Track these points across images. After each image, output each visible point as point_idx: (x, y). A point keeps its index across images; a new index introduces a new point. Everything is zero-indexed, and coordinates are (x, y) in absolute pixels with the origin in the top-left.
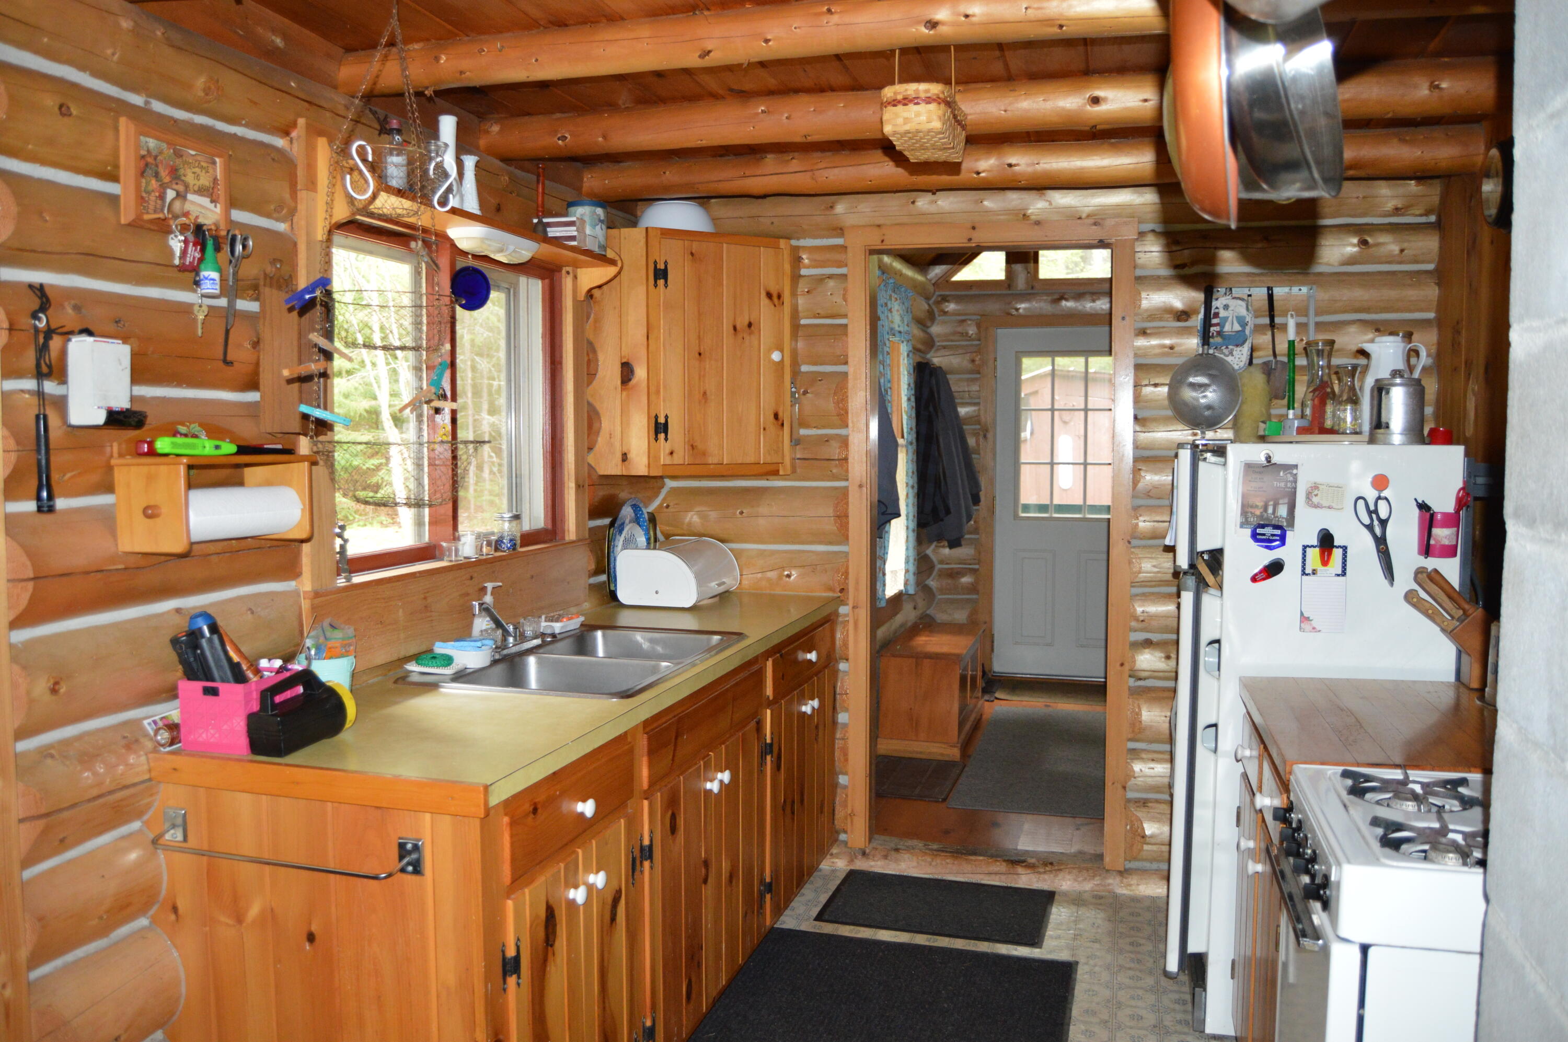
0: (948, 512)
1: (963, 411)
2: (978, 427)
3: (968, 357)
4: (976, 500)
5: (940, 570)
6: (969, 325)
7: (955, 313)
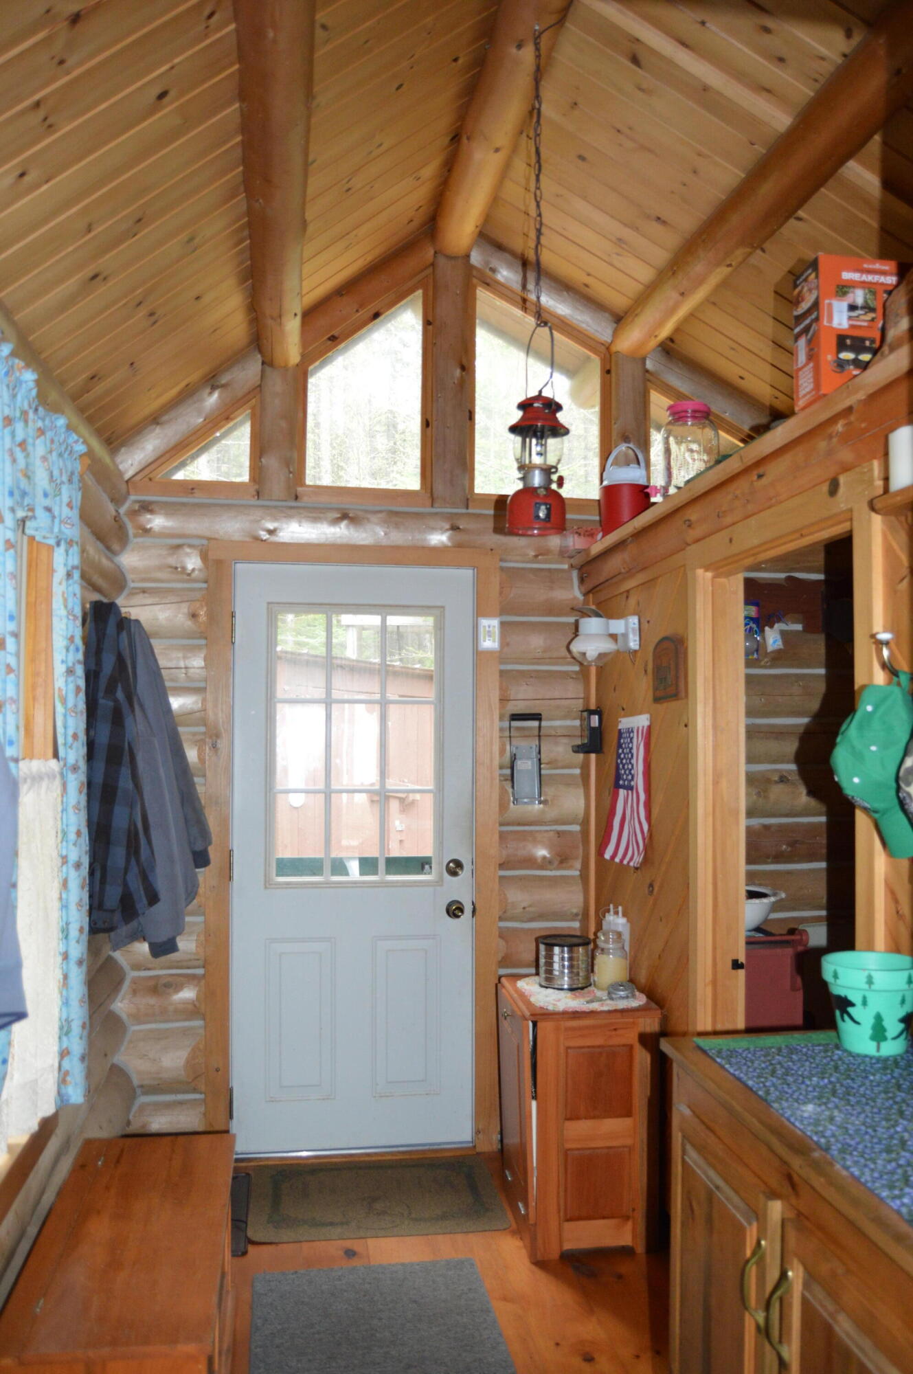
0: (153, 898)
1: (176, 703)
2: (202, 729)
3: (185, 608)
4: (201, 859)
5: (135, 981)
6: (188, 555)
7: (163, 535)
